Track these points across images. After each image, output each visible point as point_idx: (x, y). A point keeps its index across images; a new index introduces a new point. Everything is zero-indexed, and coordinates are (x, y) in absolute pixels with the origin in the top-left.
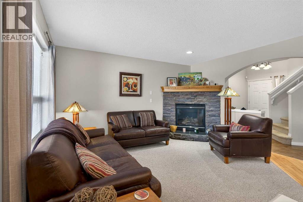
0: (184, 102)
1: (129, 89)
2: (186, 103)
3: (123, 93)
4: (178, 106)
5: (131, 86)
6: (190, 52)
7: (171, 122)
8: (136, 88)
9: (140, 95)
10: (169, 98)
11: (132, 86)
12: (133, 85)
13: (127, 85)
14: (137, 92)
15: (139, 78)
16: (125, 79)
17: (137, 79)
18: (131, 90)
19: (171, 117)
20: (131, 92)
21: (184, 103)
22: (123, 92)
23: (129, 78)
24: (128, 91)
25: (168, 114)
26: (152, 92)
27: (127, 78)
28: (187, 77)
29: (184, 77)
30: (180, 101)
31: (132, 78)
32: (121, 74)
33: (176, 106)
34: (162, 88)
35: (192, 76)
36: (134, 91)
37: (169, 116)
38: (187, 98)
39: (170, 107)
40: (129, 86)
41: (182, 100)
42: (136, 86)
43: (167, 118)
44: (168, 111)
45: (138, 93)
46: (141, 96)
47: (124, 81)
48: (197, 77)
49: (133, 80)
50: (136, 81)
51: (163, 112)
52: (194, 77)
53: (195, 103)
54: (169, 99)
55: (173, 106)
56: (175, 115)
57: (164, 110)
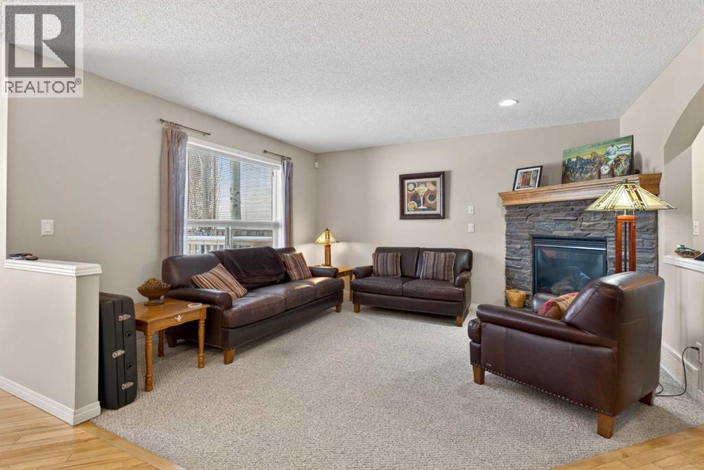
0: (548, 231)
1: (419, 205)
2: (556, 233)
3: (407, 213)
4: (538, 243)
5: (422, 198)
6: (508, 103)
7: (520, 283)
8: (433, 202)
9: (442, 216)
10: (517, 220)
11: (424, 199)
12: (427, 197)
13: (415, 197)
14: (435, 210)
15: (438, 180)
16: (411, 187)
17: (434, 183)
18: (422, 207)
19: (522, 271)
20: (423, 210)
21: (549, 234)
22: (408, 211)
23: (419, 184)
24: (416, 210)
25: (516, 262)
26: (472, 207)
27: (414, 184)
28: (585, 158)
29: (577, 157)
30: (541, 230)
31: (425, 183)
32: (403, 178)
33: (533, 243)
34: (504, 196)
35: (600, 152)
36: (430, 208)
37: (516, 268)
38: (555, 220)
39: (518, 244)
40: (418, 198)
41: (545, 225)
42: (433, 197)
43: (513, 271)
44: (514, 253)
45: (438, 211)
46: (444, 218)
47: (408, 190)
48: (615, 154)
49: (426, 186)
50: (432, 188)
51: (507, 255)
52: (606, 156)
53: (575, 234)
54: (516, 223)
55: (525, 242)
56: (529, 265)
57: (507, 251)
